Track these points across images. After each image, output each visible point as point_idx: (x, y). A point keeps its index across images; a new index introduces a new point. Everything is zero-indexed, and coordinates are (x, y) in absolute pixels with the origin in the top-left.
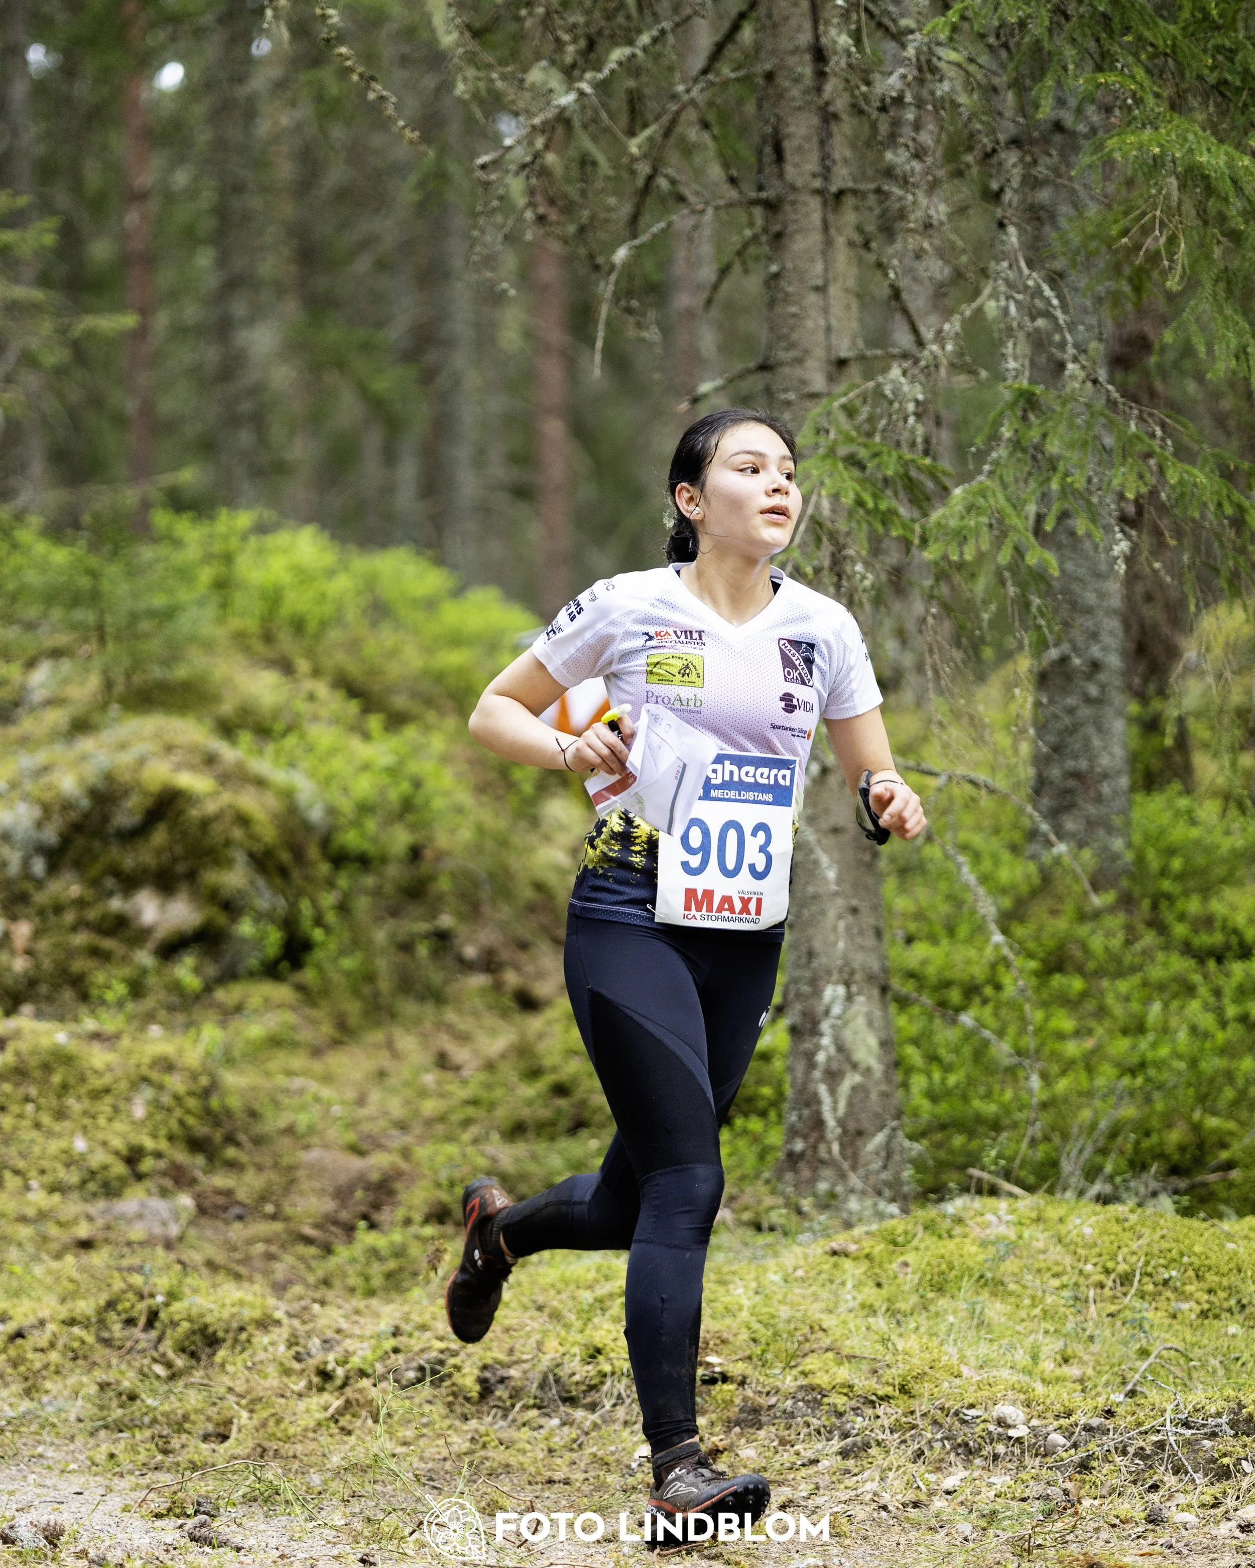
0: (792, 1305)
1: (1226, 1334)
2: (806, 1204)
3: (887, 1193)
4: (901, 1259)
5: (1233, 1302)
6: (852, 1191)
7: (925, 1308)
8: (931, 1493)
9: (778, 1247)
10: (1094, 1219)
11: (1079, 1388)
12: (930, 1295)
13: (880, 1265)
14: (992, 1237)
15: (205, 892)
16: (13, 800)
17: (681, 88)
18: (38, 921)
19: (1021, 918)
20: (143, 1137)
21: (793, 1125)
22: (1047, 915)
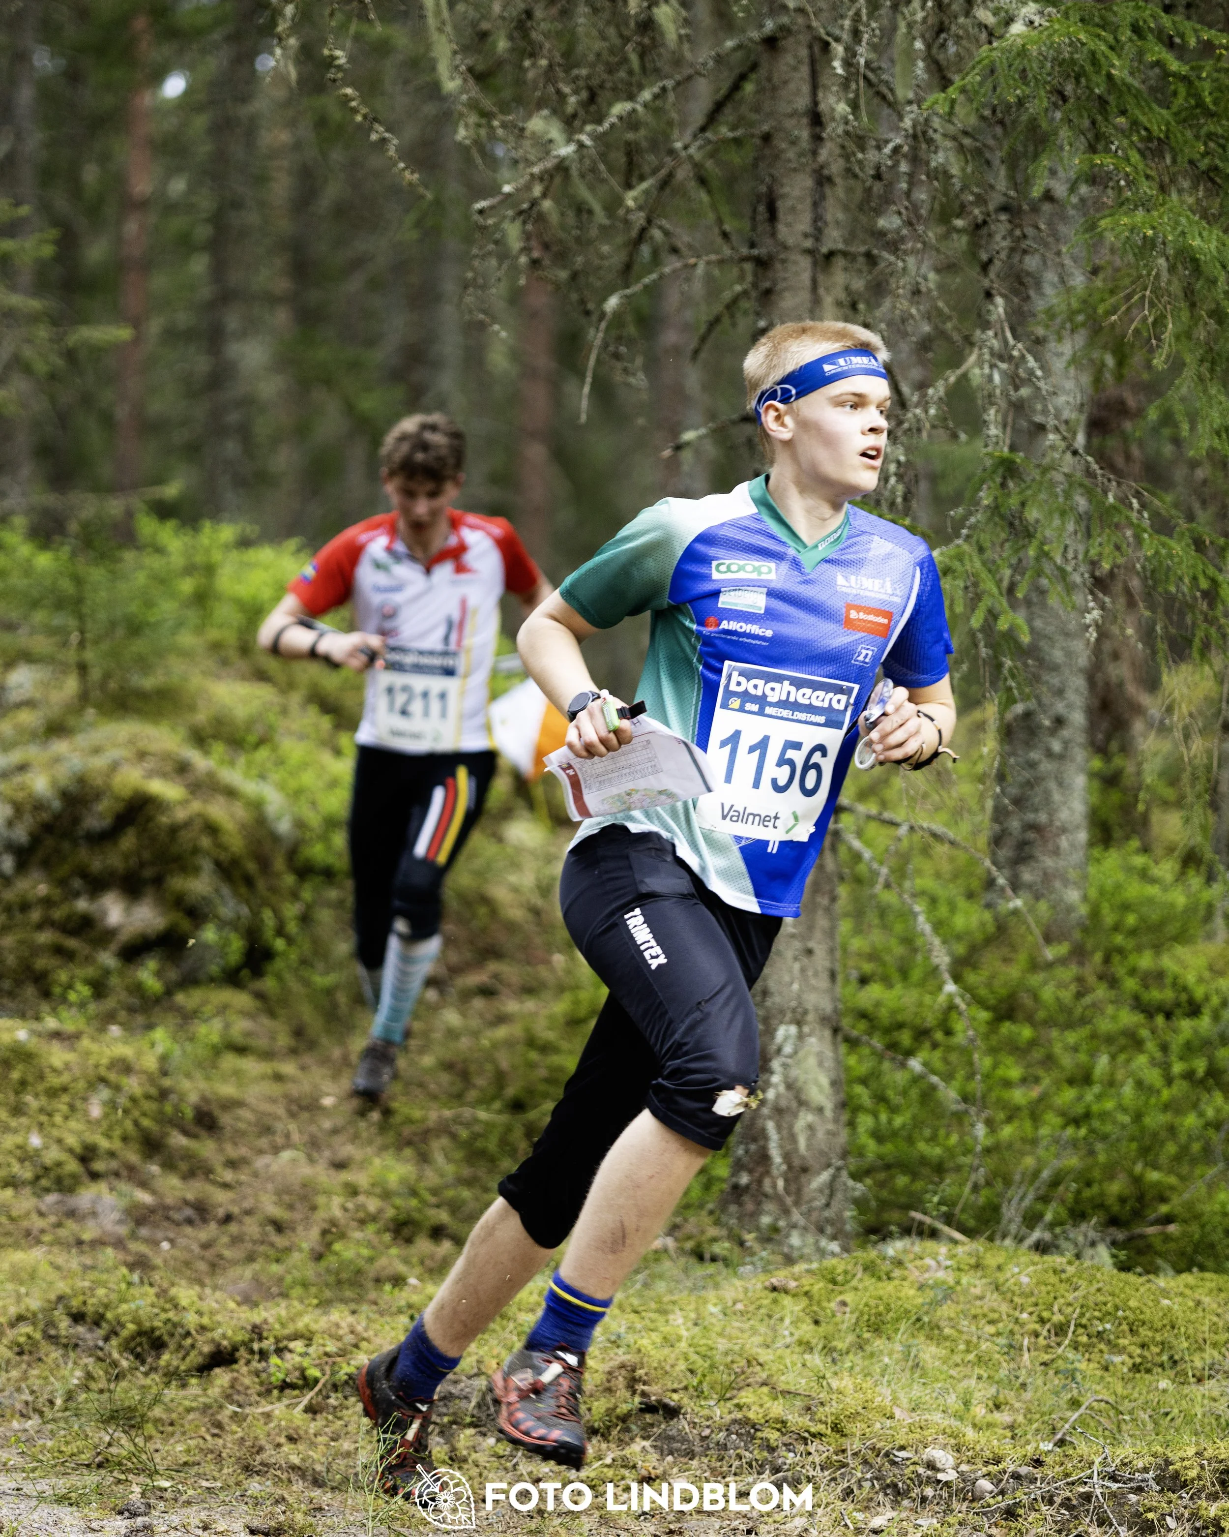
0: (730, 1338)
1: (1157, 1389)
2: (750, 1238)
3: (829, 1230)
4: (840, 1298)
5: (1165, 1358)
6: (794, 1226)
7: (861, 1348)
8: (858, 1531)
9: (719, 1278)
10: (1032, 1268)
11: (1009, 1434)
12: (867, 1335)
13: (819, 1303)
14: (931, 1282)
15: (170, 897)
17: (680, 145)
18: (3, 918)
19: (974, 965)
20: (98, 1138)
21: (739, 1158)
22: (999, 964)
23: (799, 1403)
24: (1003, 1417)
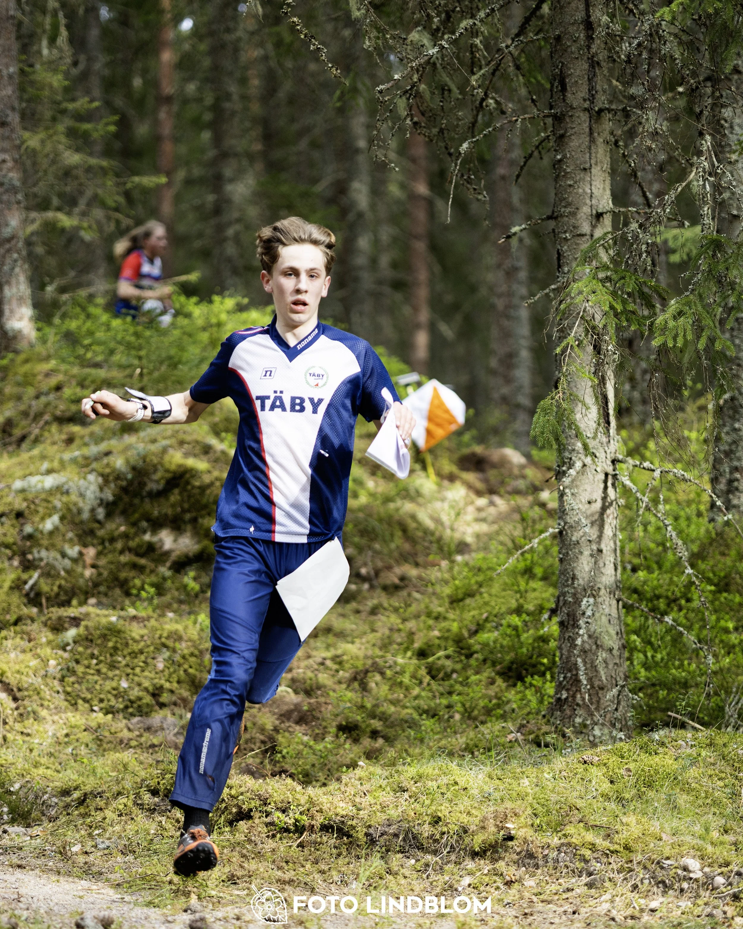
0: (558, 794)
2: (568, 731)
3: (618, 725)
4: (626, 767)
6: (596, 724)
7: (640, 797)
8: (642, 910)
9: (550, 757)
11: (734, 848)
12: (643, 789)
13: (613, 770)
14: (683, 755)
15: (202, 532)
16: (86, 474)
17: (503, 45)
18: (100, 548)
19: (704, 559)
20: (163, 682)
21: (561, 683)
22: (718, 557)
23: (602, 833)
24: (730, 838)
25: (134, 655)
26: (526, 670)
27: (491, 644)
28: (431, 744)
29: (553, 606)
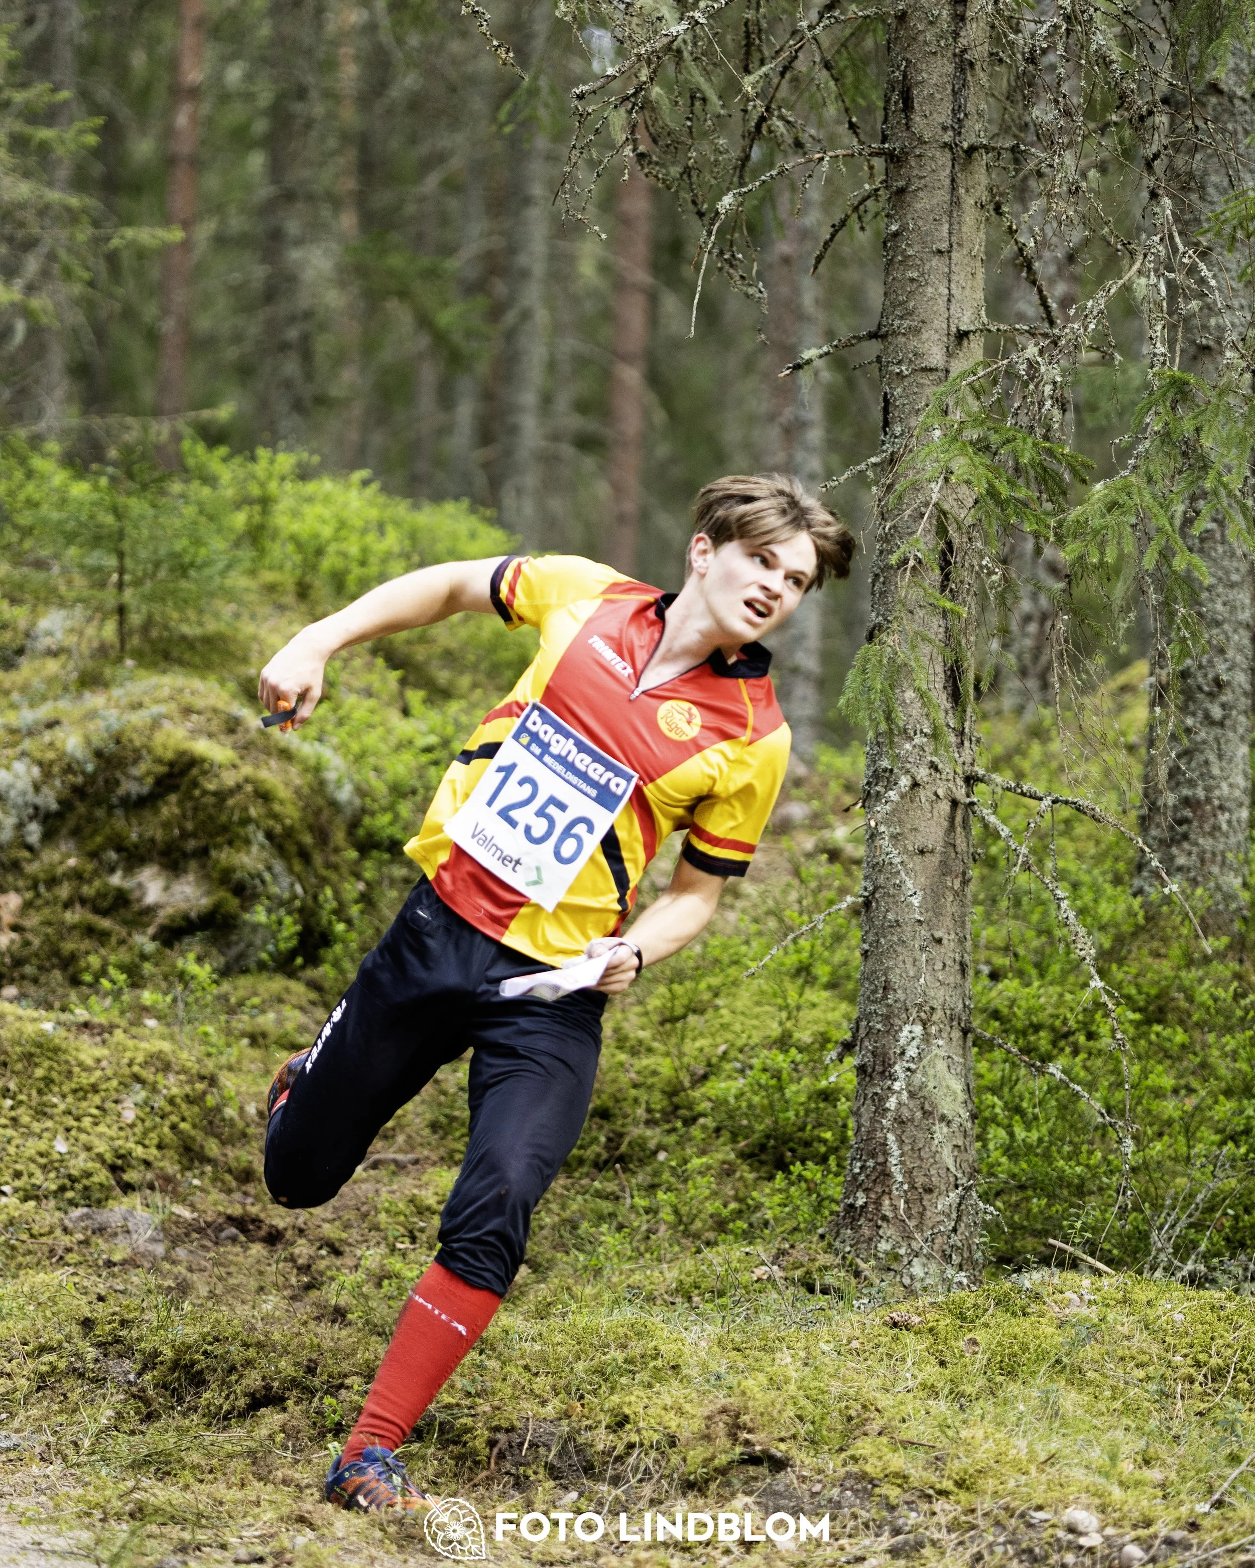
0: (845, 1381)
2: (866, 1267)
3: (956, 1259)
4: (970, 1336)
6: (916, 1254)
7: (993, 1393)
9: (831, 1313)
10: (1186, 1304)
11: (1161, 1494)
12: (999, 1379)
13: (945, 1342)
14: (1072, 1319)
15: (215, 875)
16: (10, 759)
17: (804, 24)
18: (29, 895)
19: (1121, 962)
20: (131, 1145)
21: (855, 1177)
22: (1149, 960)
23: (922, 1456)
24: (1154, 1474)
25: (81, 1093)
26: (792, 1150)
27: (732, 1100)
28: (615, 1279)
29: (848, 1036)
